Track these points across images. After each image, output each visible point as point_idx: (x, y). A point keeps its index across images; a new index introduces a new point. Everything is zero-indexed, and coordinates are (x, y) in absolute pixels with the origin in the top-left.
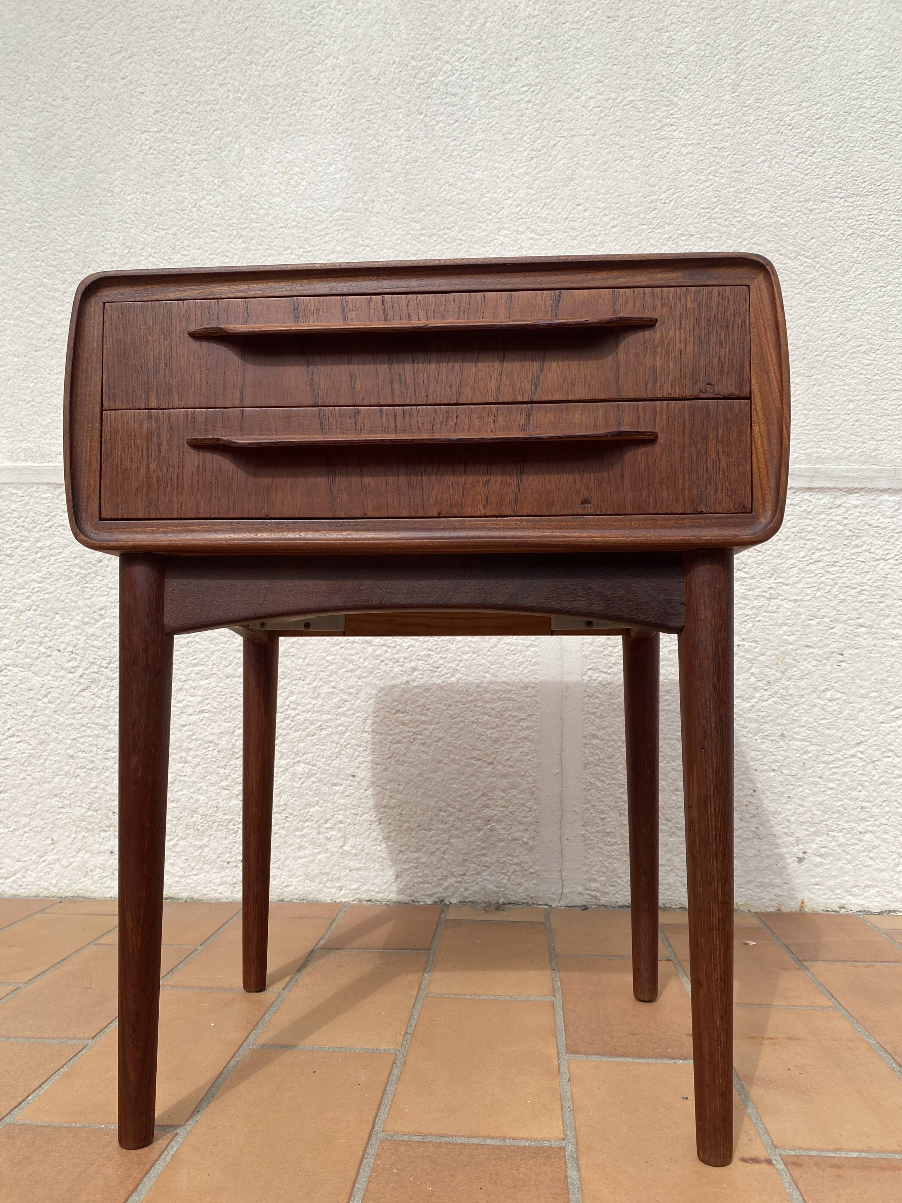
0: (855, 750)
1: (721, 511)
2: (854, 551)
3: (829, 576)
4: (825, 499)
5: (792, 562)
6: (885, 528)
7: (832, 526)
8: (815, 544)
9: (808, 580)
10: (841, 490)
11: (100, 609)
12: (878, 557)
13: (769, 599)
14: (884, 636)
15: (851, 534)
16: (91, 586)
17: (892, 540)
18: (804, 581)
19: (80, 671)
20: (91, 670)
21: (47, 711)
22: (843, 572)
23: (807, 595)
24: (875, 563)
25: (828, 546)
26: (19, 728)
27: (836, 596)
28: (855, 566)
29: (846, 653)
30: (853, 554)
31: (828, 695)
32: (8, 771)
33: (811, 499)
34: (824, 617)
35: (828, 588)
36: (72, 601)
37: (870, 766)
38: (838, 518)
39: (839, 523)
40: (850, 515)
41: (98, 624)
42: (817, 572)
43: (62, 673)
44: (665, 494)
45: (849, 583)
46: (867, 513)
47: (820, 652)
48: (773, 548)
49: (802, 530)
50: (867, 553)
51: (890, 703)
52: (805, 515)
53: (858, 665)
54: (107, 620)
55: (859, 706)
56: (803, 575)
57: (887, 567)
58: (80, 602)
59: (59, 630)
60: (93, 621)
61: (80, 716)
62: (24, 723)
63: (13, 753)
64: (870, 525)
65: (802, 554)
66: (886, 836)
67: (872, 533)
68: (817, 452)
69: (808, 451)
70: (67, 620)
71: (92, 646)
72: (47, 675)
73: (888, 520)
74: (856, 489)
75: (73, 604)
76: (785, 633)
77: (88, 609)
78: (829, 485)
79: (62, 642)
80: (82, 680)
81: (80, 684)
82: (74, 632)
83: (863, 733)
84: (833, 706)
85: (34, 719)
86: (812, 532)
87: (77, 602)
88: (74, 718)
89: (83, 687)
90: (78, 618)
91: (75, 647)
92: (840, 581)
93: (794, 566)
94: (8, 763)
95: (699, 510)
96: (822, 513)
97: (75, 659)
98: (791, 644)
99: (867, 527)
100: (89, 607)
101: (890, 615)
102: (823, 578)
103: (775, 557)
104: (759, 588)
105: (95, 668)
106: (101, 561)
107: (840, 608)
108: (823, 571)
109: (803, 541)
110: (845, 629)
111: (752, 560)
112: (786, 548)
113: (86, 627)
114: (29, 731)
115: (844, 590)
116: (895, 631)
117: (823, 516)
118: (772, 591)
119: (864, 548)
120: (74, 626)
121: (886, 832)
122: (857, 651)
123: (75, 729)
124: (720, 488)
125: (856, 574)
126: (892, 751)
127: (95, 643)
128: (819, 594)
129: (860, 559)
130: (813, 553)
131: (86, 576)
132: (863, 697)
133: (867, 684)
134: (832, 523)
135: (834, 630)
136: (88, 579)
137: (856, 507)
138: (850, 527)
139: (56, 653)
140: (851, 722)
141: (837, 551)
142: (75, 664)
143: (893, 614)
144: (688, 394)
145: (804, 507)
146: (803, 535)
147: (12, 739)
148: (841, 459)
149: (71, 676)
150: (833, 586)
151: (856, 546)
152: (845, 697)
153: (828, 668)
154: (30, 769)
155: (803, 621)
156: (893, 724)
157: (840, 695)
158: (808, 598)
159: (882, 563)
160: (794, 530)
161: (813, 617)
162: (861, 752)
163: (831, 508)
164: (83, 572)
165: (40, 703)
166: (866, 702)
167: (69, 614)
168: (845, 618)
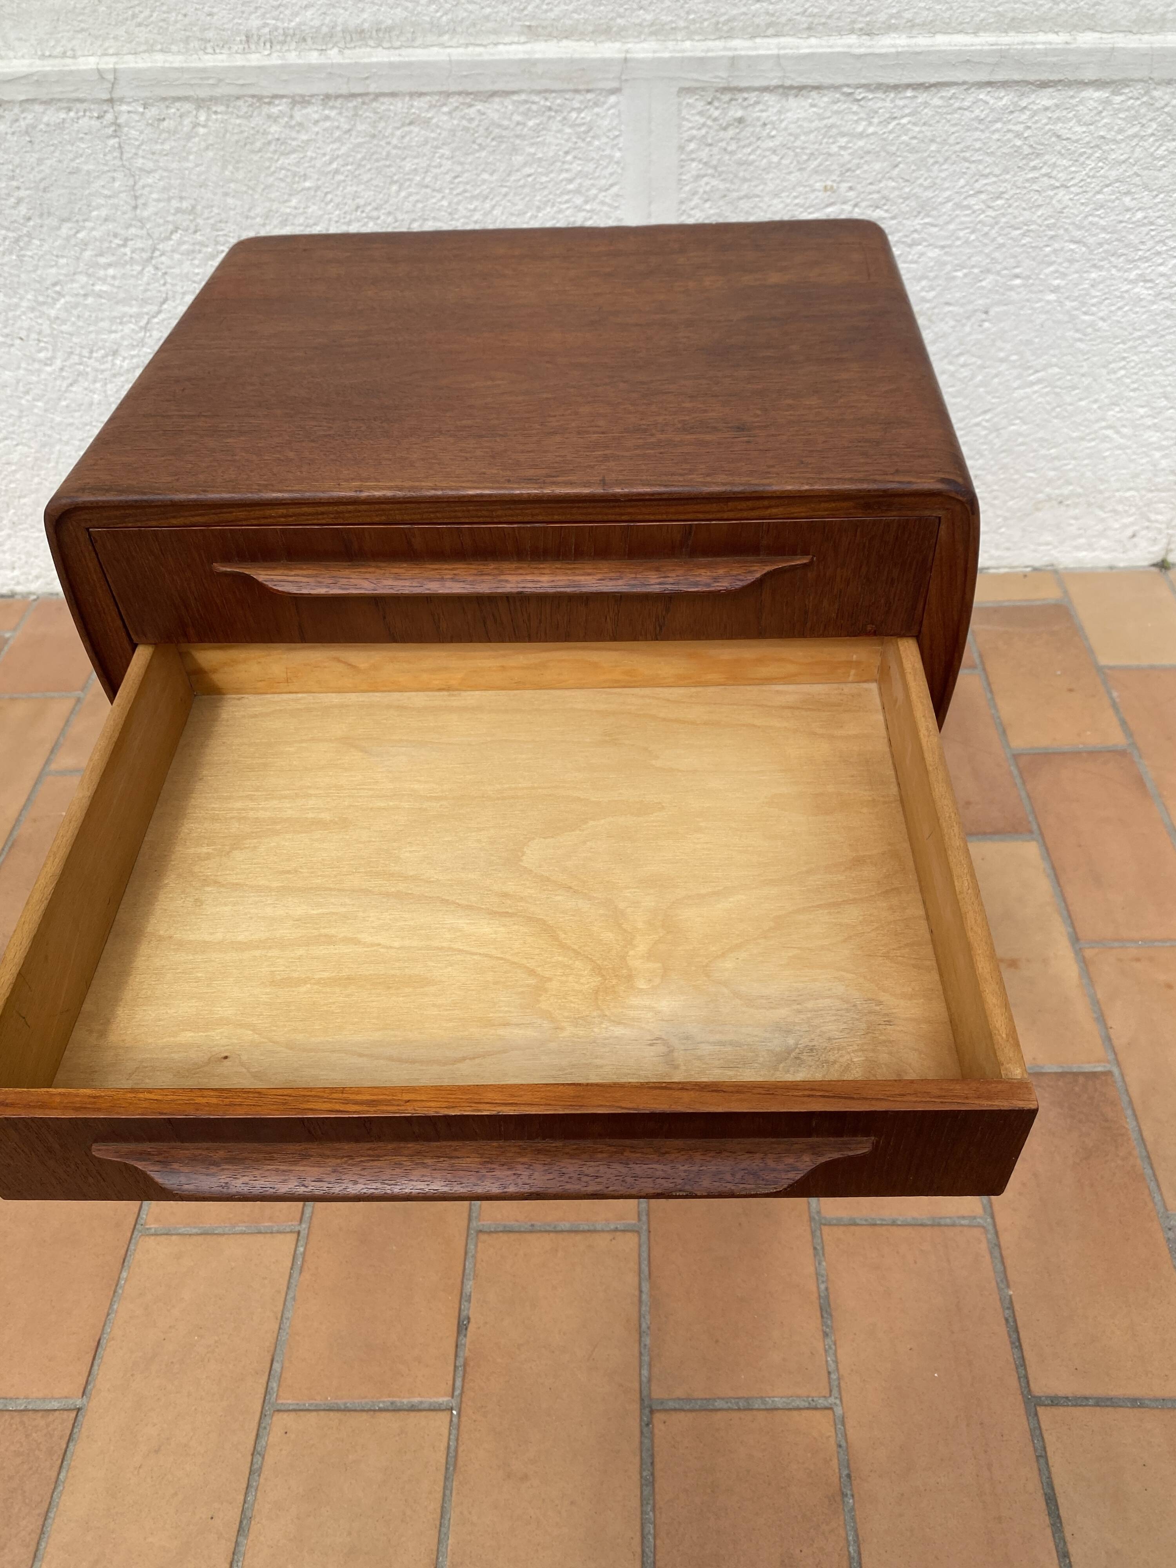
0: (980, 418)
2: (1030, 175)
3: (991, 213)
4: (1006, 98)
5: (948, 193)
6: (1077, 141)
7: (1009, 141)
8: (981, 167)
9: (963, 219)
10: (1032, 84)
11: (55, 284)
12: (1057, 184)
13: (910, 246)
14: (1041, 288)
15: (1030, 151)
16: (29, 253)
17: (1082, 159)
18: (957, 220)
19: (58, 363)
20: (72, 361)
21: (36, 411)
22: (1010, 206)
23: (958, 238)
24: (1051, 193)
25: (997, 171)
26: (11, 429)
27: (994, 240)
28: (1028, 196)
29: (992, 312)
30: (1027, 180)
31: (962, 360)
32: (18, 476)
33: (988, 98)
34: (973, 267)
35: (986, 229)
36: (11, 274)
37: (994, 435)
38: (1020, 128)
39: (1018, 135)
40: (1036, 122)
41: (58, 306)
42: (977, 207)
43: (36, 366)
45: (1013, 222)
46: (1059, 119)
47: (961, 310)
48: (926, 175)
49: (968, 147)
50: (1045, 179)
51: (1029, 368)
52: (976, 124)
53: (1002, 325)
54: (68, 298)
55: (994, 371)
56: (958, 212)
57: (1067, 197)
58: (23, 276)
59: (11, 314)
60: (50, 300)
61: (77, 414)
62: (14, 425)
63: (15, 457)
64: (1058, 136)
65: (962, 182)
66: (996, 502)
67: (1058, 148)
68: (1014, 10)
69: (1000, 9)
70: (15, 300)
71: (62, 332)
72: (19, 368)
73: (1084, 129)
74: (1051, 81)
75: (16, 279)
76: (923, 289)
77: (38, 286)
78: (1017, 77)
79: (21, 328)
80: (64, 374)
81: (64, 378)
82: (32, 315)
83: (994, 401)
84: (965, 373)
85: (24, 420)
86: (980, 149)
87: (19, 276)
88: (72, 417)
89: (70, 381)
90: (29, 297)
91: (40, 333)
92: (1004, 220)
93: (949, 200)
94: (14, 468)
96: (998, 120)
97: (46, 349)
98: (928, 301)
99: (1054, 139)
100: (39, 282)
101: (1054, 262)
102: (982, 216)
103: (926, 188)
104: (899, 231)
105: (75, 359)
106: (29, 219)
107: (996, 255)
108: (983, 206)
109: (967, 164)
110: (997, 281)
111: (897, 193)
112: (943, 175)
113: (44, 308)
114: (24, 432)
115: (1005, 232)
116: (1056, 282)
117: (999, 125)
118: (916, 236)
119: (1043, 171)
120: (28, 308)
121: (995, 498)
122: (1005, 308)
123: (77, 428)
125: (1024, 209)
126: (1019, 418)
127: (64, 328)
128: (973, 237)
129: (1035, 187)
130: (977, 181)
131: (17, 240)
132: (1002, 360)
133: (1008, 346)
134: (1010, 136)
135: (984, 284)
136: (21, 244)
137: (1046, 109)
138: (1031, 141)
139: (18, 341)
140: (982, 390)
141: (1008, 177)
142: (49, 354)
143: (1059, 260)
145: (977, 112)
146: (968, 155)
147: (7, 442)
148: (1045, 20)
149: (48, 369)
150: (992, 227)
151: (1034, 168)
152: (979, 362)
153: (967, 329)
154: (43, 472)
155: (948, 273)
156: (1028, 390)
157: (974, 359)
158: (958, 243)
159: (1062, 192)
160: (958, 148)
161: (962, 267)
162: (987, 421)
163: (1012, 112)
164: (11, 234)
165: (23, 402)
166: (1003, 367)
167: (16, 293)
168: (999, 267)
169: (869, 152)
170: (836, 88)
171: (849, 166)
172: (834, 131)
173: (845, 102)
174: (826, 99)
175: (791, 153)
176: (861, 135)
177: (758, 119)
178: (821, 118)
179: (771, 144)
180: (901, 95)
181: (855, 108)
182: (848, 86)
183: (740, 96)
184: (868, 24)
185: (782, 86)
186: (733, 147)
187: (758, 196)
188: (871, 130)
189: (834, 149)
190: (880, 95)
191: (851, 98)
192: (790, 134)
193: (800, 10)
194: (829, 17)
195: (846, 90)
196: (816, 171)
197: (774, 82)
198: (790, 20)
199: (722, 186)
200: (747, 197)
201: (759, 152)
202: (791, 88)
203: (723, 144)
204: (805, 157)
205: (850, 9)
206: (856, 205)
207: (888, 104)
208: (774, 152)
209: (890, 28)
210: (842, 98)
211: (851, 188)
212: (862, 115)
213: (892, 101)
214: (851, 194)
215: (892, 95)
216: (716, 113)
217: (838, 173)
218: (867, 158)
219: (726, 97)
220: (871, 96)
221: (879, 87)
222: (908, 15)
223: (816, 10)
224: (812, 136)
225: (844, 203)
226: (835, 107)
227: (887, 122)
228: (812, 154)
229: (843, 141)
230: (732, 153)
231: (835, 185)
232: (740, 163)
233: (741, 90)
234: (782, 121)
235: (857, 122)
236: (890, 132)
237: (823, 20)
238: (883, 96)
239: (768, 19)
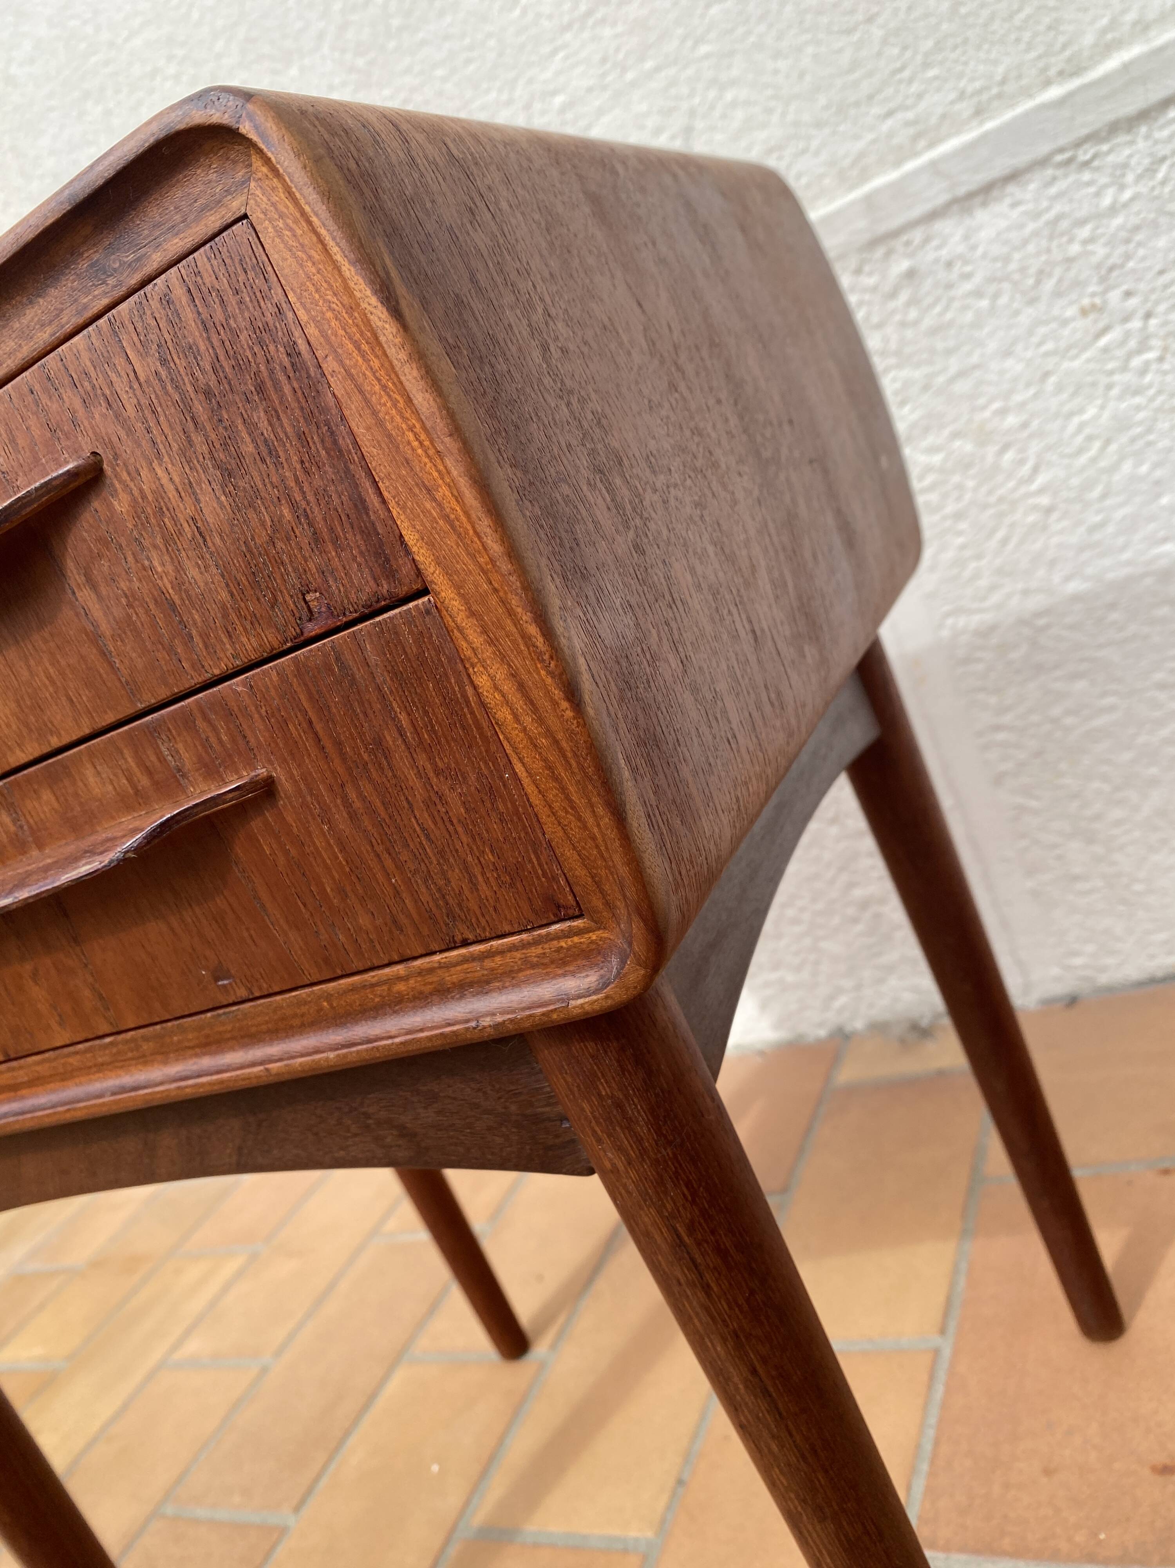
1: (507, 928)
44: (364, 920)
95: (458, 938)
124: (477, 871)
144: (271, 639)
169: (1137, 228)
170: (1042, 162)
171: (1110, 262)
172: (1064, 224)
173: (1066, 176)
174: (1032, 187)
175: (1006, 286)
176: (1113, 210)
177: (937, 261)
178: (1036, 215)
179: (968, 286)
180: (1162, 121)
181: (1086, 176)
182: (1061, 150)
183: (898, 244)
184: (1069, 60)
185: (955, 201)
186: (913, 314)
187: (976, 367)
188: (1127, 195)
189: (1075, 248)
190: (1122, 138)
191: (1073, 166)
192: (995, 260)
193: (953, 96)
194: (1003, 82)
195: (1059, 158)
196: (1058, 294)
197: (943, 198)
198: (944, 116)
199: (917, 374)
200: (961, 374)
201: (956, 304)
202: (970, 196)
203: (898, 317)
204: (1031, 281)
205: (1033, 54)
206: (1148, 316)
207: (1141, 144)
208: (978, 294)
209: (1107, 49)
210: (1059, 172)
211: (1128, 294)
212: (1104, 180)
213: (1147, 137)
214: (1133, 302)
215: (1143, 129)
216: (870, 281)
217: (1095, 279)
218: (1139, 237)
219: (880, 252)
220: (1105, 147)
221: (1114, 128)
222: (1130, 17)
223: (977, 85)
224: (1031, 248)
225: (1126, 319)
226: (1053, 190)
227: (1151, 171)
228: (1041, 272)
229: (1085, 232)
230: (916, 323)
231: (1098, 301)
232: (934, 331)
233: (895, 234)
234: (974, 248)
235: (1098, 194)
236: (1163, 183)
237: (995, 91)
238: (1128, 138)
239: (911, 131)
